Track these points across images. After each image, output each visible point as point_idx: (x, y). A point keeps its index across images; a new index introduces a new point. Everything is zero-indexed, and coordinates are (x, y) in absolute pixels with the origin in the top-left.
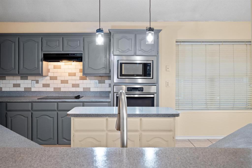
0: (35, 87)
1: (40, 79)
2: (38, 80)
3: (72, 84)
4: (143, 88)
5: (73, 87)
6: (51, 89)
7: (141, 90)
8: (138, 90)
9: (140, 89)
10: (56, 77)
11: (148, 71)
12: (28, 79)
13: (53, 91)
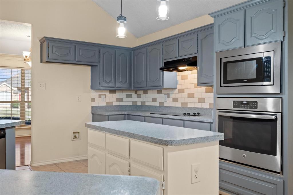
0: (167, 102)
1: (171, 93)
2: (169, 94)
3: (197, 98)
4: (257, 102)
5: (199, 102)
6: (179, 105)
7: (254, 106)
8: (249, 106)
9: (252, 104)
10: (184, 89)
11: (267, 71)
12: (162, 93)
13: (181, 106)
